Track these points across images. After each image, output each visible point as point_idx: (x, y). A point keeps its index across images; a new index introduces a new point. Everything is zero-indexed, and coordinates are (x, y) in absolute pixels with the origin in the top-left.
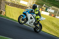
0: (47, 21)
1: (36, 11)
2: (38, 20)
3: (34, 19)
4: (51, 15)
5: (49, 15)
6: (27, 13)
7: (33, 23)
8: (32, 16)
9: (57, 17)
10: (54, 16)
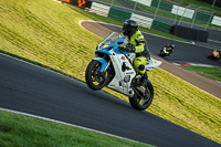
1: (138, 43)
2: (144, 72)
3: (133, 70)
6: (111, 52)
7: (129, 83)
8: (127, 60)
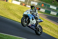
0: (18, 10)
4: (22, 4)
5: (20, 4)
9: (28, 6)
10: (25, 6)
